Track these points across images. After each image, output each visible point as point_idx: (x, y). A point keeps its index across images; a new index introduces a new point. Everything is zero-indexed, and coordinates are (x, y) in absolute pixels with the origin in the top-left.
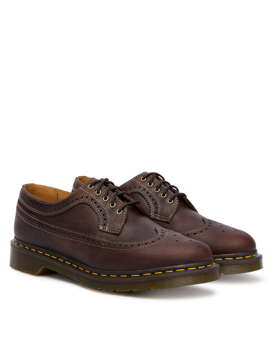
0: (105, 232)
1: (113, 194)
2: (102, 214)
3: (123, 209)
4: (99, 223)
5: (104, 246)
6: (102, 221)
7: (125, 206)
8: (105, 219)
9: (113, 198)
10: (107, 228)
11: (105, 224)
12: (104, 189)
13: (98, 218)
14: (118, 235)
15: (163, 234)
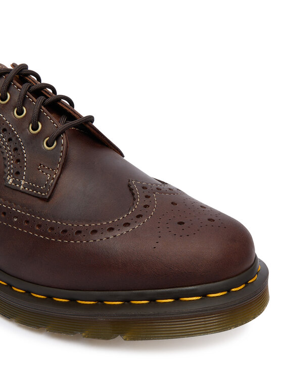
0: (18, 190)
1: (35, 102)
2: (13, 147)
3: (57, 138)
4: (6, 170)
5: (16, 224)
6: (11, 164)
7: (63, 132)
8: (18, 161)
9: (36, 111)
10: (23, 182)
11: (18, 173)
12: (18, 90)
13: (5, 159)
14: (47, 200)
15: (147, 202)
